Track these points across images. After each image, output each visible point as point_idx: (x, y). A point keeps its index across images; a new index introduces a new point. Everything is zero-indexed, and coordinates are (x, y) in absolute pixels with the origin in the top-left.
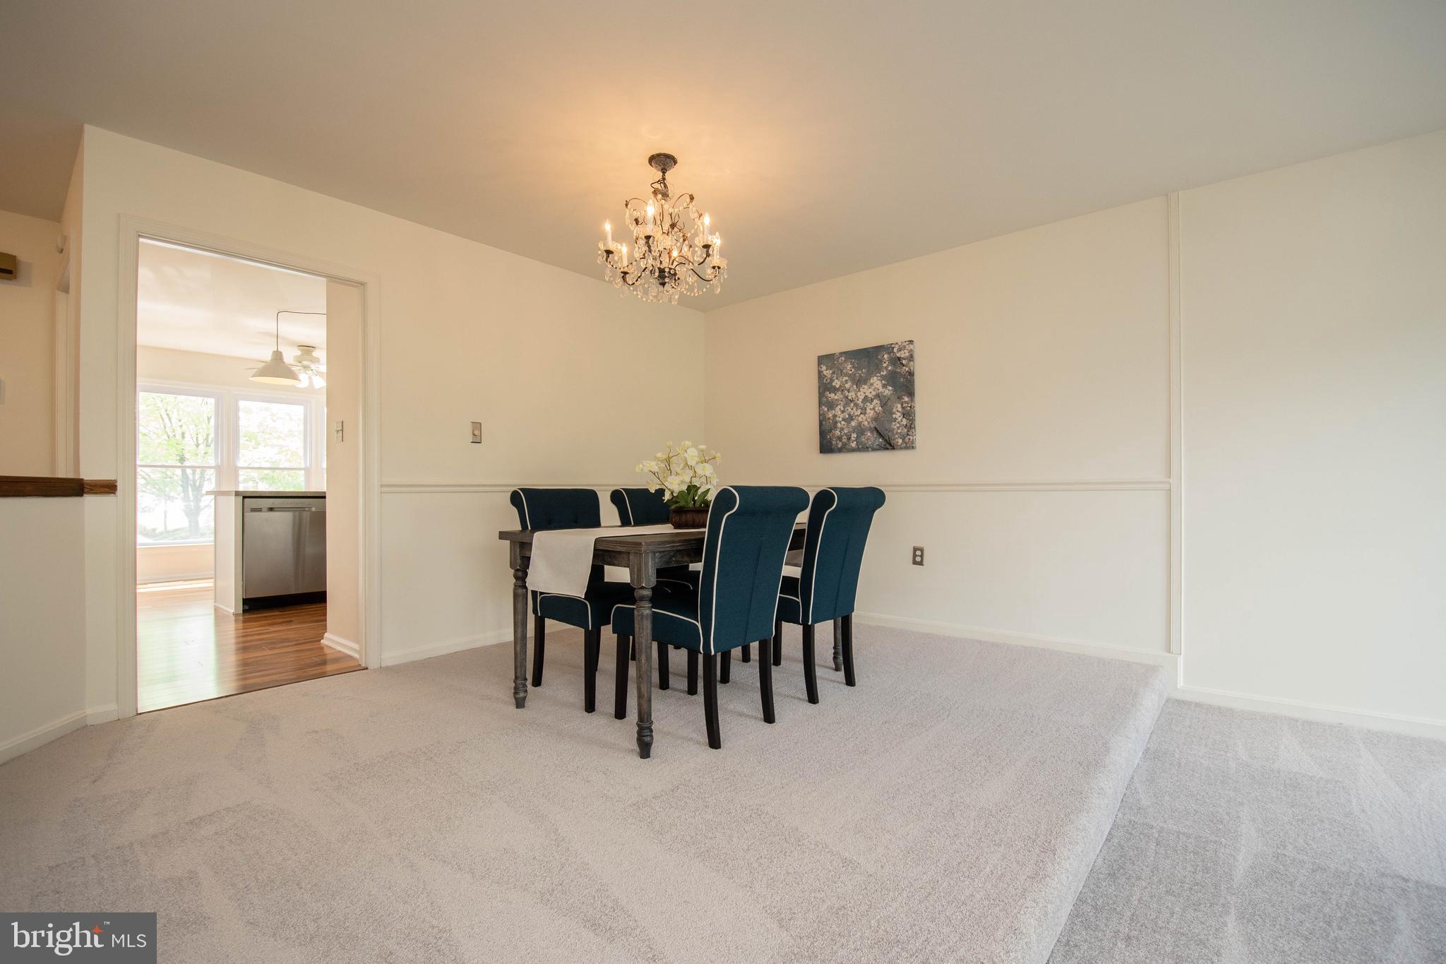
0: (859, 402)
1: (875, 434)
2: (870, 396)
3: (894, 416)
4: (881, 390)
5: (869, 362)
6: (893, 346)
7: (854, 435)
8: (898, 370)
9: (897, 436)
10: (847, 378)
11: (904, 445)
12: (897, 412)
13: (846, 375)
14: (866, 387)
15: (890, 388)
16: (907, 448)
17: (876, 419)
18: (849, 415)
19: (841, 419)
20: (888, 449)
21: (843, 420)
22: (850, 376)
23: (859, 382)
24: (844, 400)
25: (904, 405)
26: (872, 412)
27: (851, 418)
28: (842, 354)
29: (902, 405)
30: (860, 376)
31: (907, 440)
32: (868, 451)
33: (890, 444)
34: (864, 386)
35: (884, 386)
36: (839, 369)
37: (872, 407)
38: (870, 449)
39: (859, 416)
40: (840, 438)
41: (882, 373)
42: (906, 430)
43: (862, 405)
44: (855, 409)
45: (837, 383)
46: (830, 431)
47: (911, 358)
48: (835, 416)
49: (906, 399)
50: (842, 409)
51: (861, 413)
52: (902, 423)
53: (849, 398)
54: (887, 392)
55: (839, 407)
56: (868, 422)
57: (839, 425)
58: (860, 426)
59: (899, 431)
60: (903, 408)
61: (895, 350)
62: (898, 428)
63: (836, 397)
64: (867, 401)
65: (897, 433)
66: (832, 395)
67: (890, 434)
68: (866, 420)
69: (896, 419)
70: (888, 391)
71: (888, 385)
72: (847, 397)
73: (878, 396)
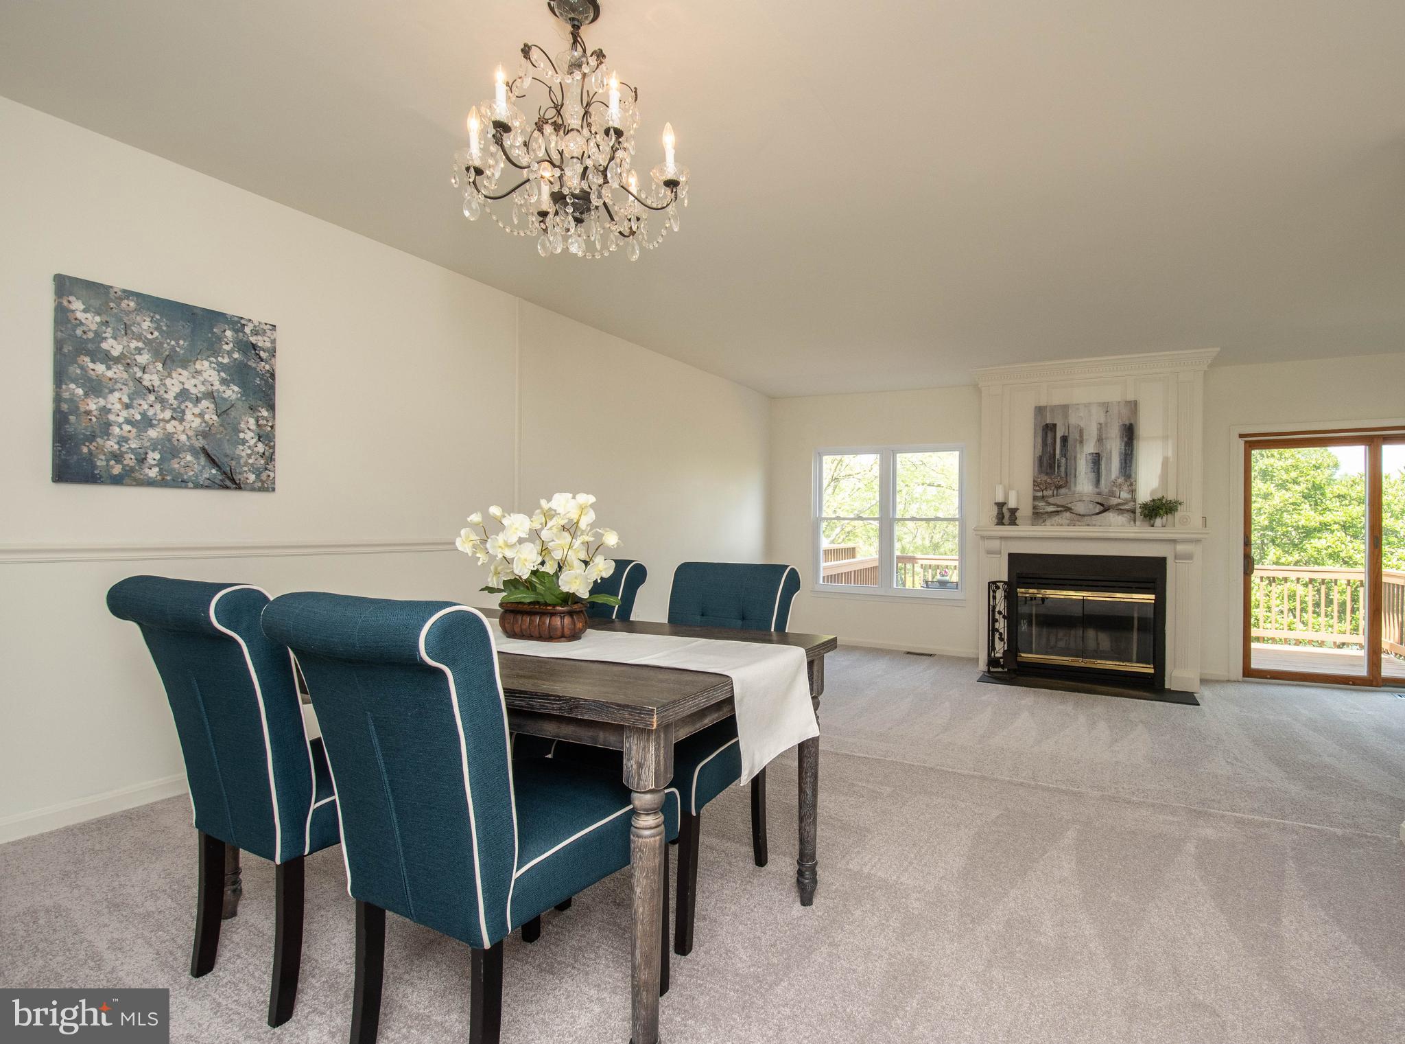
0: (170, 396)
1: (203, 460)
2: (193, 391)
3: (242, 435)
4: (217, 386)
5: (192, 332)
6: (243, 322)
7: (153, 457)
8: (252, 364)
9: (245, 469)
10: (140, 345)
11: (260, 484)
12: (247, 431)
13: (139, 337)
14: (185, 373)
15: (236, 389)
16: (262, 489)
17: (205, 434)
18: (144, 415)
19: (121, 420)
20: (227, 488)
21: (128, 421)
22: (148, 343)
23: (171, 361)
24: (131, 384)
25: (261, 422)
26: (198, 421)
27: (147, 422)
28: (128, 294)
29: (257, 421)
30: (173, 349)
31: (264, 476)
32: (186, 487)
33: (233, 481)
34: (180, 370)
35: (223, 382)
36: (120, 320)
37: (197, 411)
38: (190, 485)
39: (168, 422)
40: (118, 457)
41: (220, 359)
42: (263, 462)
43: (175, 403)
44: (158, 406)
45: (114, 347)
46: (92, 438)
47: (272, 352)
48: (105, 411)
49: (265, 413)
50: (126, 400)
51: (173, 418)
52: (255, 449)
53: (146, 383)
54: (228, 393)
55: (117, 395)
56: (189, 437)
57: (116, 430)
58: (169, 440)
59: (250, 461)
60: (258, 426)
61: (247, 330)
62: (249, 456)
63: (110, 374)
64: (189, 399)
65: (246, 464)
66: (100, 368)
67: (233, 463)
68: (181, 430)
69: (244, 442)
70: (232, 393)
71: (232, 381)
72: (139, 381)
73: (210, 395)
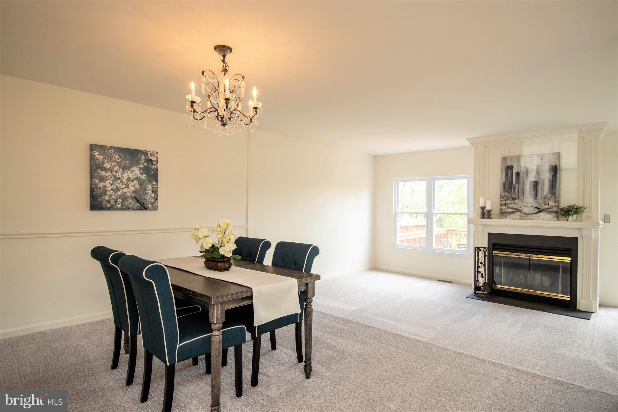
0: (124, 180)
1: (135, 201)
2: (132, 178)
3: (147, 192)
4: (139, 175)
5: (131, 157)
6: (147, 152)
7: (120, 201)
8: (150, 166)
9: (148, 203)
10: (115, 164)
11: (153, 208)
12: (149, 190)
13: (115, 162)
14: (129, 172)
15: (145, 176)
16: (154, 210)
17: (135, 192)
18: (116, 187)
19: (110, 189)
20: (142, 210)
21: (112, 190)
22: (118, 163)
23: (125, 168)
24: (113, 177)
25: (153, 186)
26: (133, 188)
27: (118, 189)
28: (111, 148)
29: (152, 186)
30: (125, 164)
31: (154, 205)
32: (130, 210)
33: (144, 207)
34: (127, 171)
35: (141, 174)
36: (109, 157)
37: (133, 184)
38: (131, 209)
39: (124, 189)
40: (109, 201)
41: (140, 166)
42: (154, 200)
43: (126, 182)
44: (121, 184)
45: (107, 165)
46: (101, 196)
47: (157, 162)
48: (105, 187)
49: (154, 183)
50: (111, 182)
51: (125, 187)
52: (152, 196)
53: (117, 176)
54: (143, 177)
55: (108, 181)
56: (130, 194)
57: (108, 193)
58: (124, 195)
59: (150, 200)
60: (152, 188)
61: (149, 155)
62: (149, 198)
63: (106, 174)
64: (130, 181)
65: (149, 201)
66: (103, 173)
67: (144, 201)
68: (129, 191)
69: (148, 194)
70: (144, 177)
71: (144, 173)
72: (115, 176)
73: (137, 179)
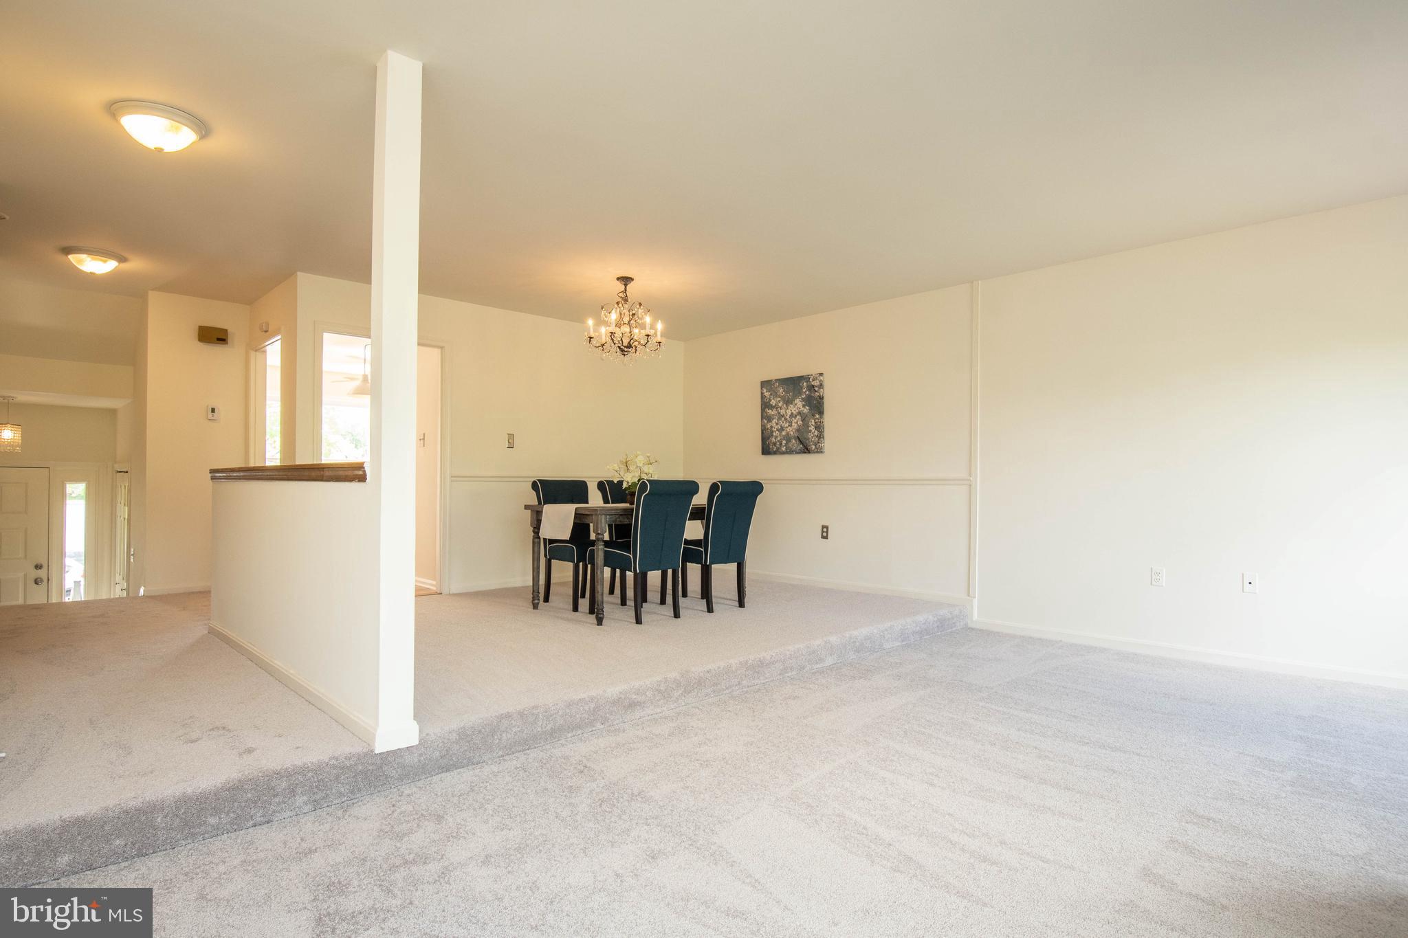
0: (788, 417)
1: (798, 442)
2: (794, 413)
3: (810, 428)
4: (802, 409)
5: (794, 388)
6: (809, 376)
7: (784, 442)
8: (812, 395)
9: (811, 443)
10: (780, 399)
11: (817, 450)
12: (812, 426)
13: (779, 396)
14: (792, 406)
15: (807, 408)
16: (817, 452)
17: (798, 430)
18: (781, 426)
19: (775, 429)
20: (805, 453)
21: (777, 430)
22: (782, 397)
23: (788, 402)
24: (778, 415)
25: (817, 421)
26: (796, 425)
27: (782, 429)
28: (777, 380)
29: (815, 421)
30: (788, 397)
31: (818, 446)
33: (807, 449)
34: (790, 405)
35: (804, 406)
36: (774, 391)
37: (796, 421)
38: (794, 452)
39: (787, 427)
40: (775, 444)
41: (802, 396)
42: (817, 439)
43: (789, 419)
44: (785, 422)
45: (773, 402)
46: (769, 438)
47: (821, 386)
48: (772, 427)
49: (818, 416)
50: (777, 422)
51: (789, 426)
52: (815, 434)
53: (781, 414)
55: (774, 420)
56: (793, 433)
57: (774, 434)
58: (788, 435)
60: (815, 423)
61: (811, 380)
62: (812, 437)
63: (773, 413)
64: (793, 417)
65: (812, 441)
66: (770, 411)
67: (807, 441)
68: (791, 430)
69: (811, 431)
70: (806, 410)
71: (806, 405)
72: (779, 413)
73: (799, 413)
